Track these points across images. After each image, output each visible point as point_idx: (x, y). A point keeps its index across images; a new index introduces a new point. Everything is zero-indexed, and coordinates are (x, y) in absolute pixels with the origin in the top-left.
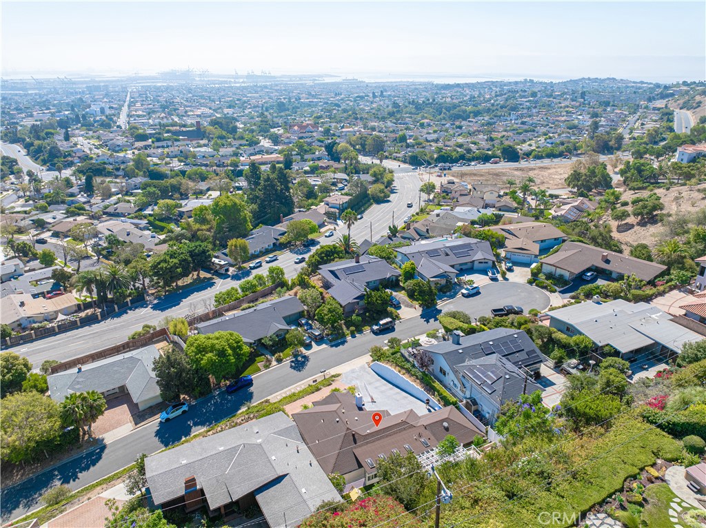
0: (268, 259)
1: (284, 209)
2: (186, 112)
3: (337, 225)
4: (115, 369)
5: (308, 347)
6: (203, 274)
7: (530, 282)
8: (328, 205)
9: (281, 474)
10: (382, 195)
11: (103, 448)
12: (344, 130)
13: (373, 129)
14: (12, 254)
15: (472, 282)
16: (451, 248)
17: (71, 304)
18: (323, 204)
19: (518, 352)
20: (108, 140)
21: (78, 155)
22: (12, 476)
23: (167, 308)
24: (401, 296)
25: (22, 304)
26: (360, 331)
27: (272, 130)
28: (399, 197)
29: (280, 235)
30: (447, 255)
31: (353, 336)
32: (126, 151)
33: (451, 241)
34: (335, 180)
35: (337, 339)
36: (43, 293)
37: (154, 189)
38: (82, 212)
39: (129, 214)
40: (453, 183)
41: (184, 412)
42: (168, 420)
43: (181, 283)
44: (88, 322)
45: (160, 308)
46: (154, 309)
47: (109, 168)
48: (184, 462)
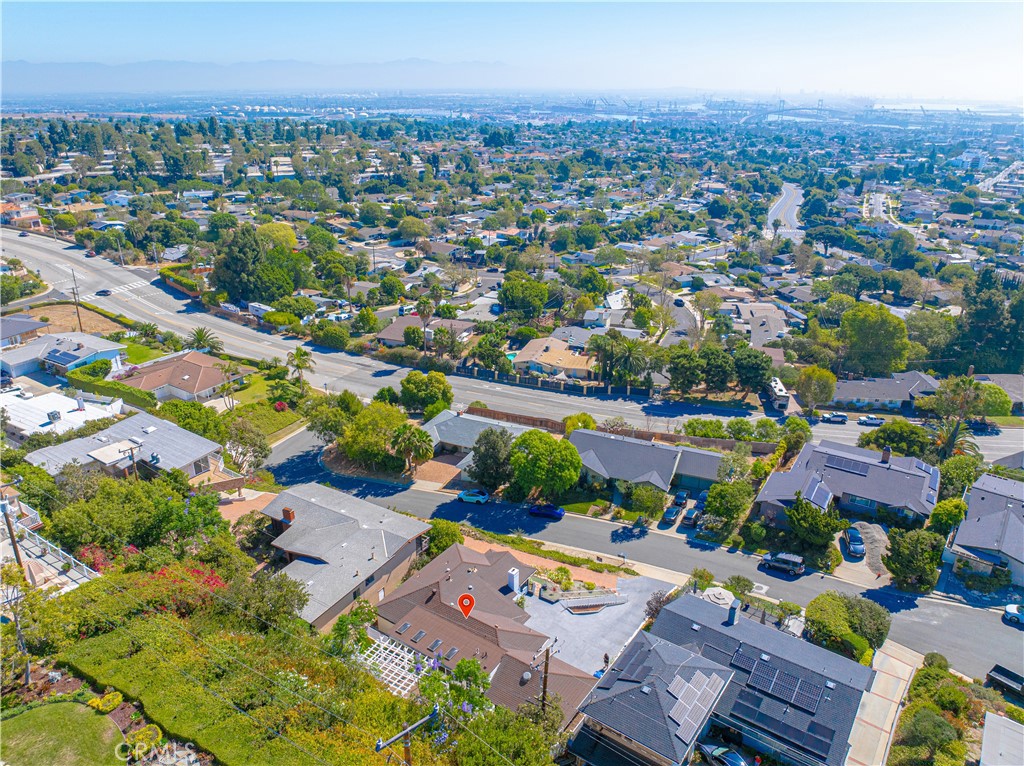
0: (863, 418)
5: (666, 524)
6: (753, 399)
9: (325, 559)
11: (407, 488)
14: (628, 305)
20: (911, 204)
25: (547, 350)
26: (749, 550)
31: (732, 551)
32: (919, 222)
35: (707, 539)
36: (583, 348)
39: (799, 301)
42: (460, 500)
43: (711, 397)
44: (573, 390)
45: (651, 411)
46: (644, 409)
47: (863, 240)
48: (313, 500)
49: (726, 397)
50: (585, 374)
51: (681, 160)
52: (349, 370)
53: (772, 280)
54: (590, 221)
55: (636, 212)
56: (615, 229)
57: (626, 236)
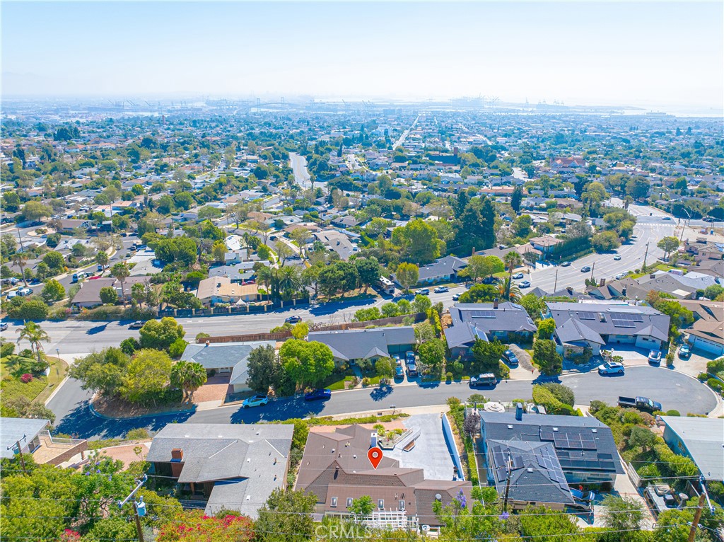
0: (437, 289)
1: (481, 242)
2: (459, 138)
3: (535, 268)
4: (232, 352)
5: (399, 379)
6: (371, 291)
7: (702, 379)
8: (533, 245)
9: (242, 475)
10: (607, 244)
11: (193, 412)
12: (615, 168)
13: (653, 170)
14: (245, 245)
15: (619, 359)
16: (613, 315)
17: (252, 293)
18: (529, 243)
19: (585, 450)
20: (371, 159)
21: (341, 169)
22: (130, 412)
23: (321, 314)
24: (526, 355)
25: (219, 285)
26: (458, 380)
27: (535, 162)
28: (631, 249)
29: (460, 267)
30: (603, 321)
31: (448, 382)
32: (382, 170)
33: (631, 307)
34: (564, 221)
35: (430, 380)
36: (241, 280)
37: (377, 207)
38: (315, 219)
39: (350, 226)
40: (705, 243)
41: (262, 404)
42: (247, 407)
43: (346, 295)
44: (255, 310)
45: (316, 312)
46: (311, 312)
47: (359, 184)
48: (187, 436)
49: (355, 293)
50: (255, 298)
51: (214, 141)
52: (63, 334)
53: (324, 215)
54: (181, 190)
55: (207, 180)
56: (199, 194)
57: (208, 198)
